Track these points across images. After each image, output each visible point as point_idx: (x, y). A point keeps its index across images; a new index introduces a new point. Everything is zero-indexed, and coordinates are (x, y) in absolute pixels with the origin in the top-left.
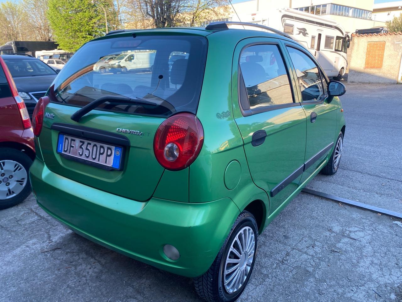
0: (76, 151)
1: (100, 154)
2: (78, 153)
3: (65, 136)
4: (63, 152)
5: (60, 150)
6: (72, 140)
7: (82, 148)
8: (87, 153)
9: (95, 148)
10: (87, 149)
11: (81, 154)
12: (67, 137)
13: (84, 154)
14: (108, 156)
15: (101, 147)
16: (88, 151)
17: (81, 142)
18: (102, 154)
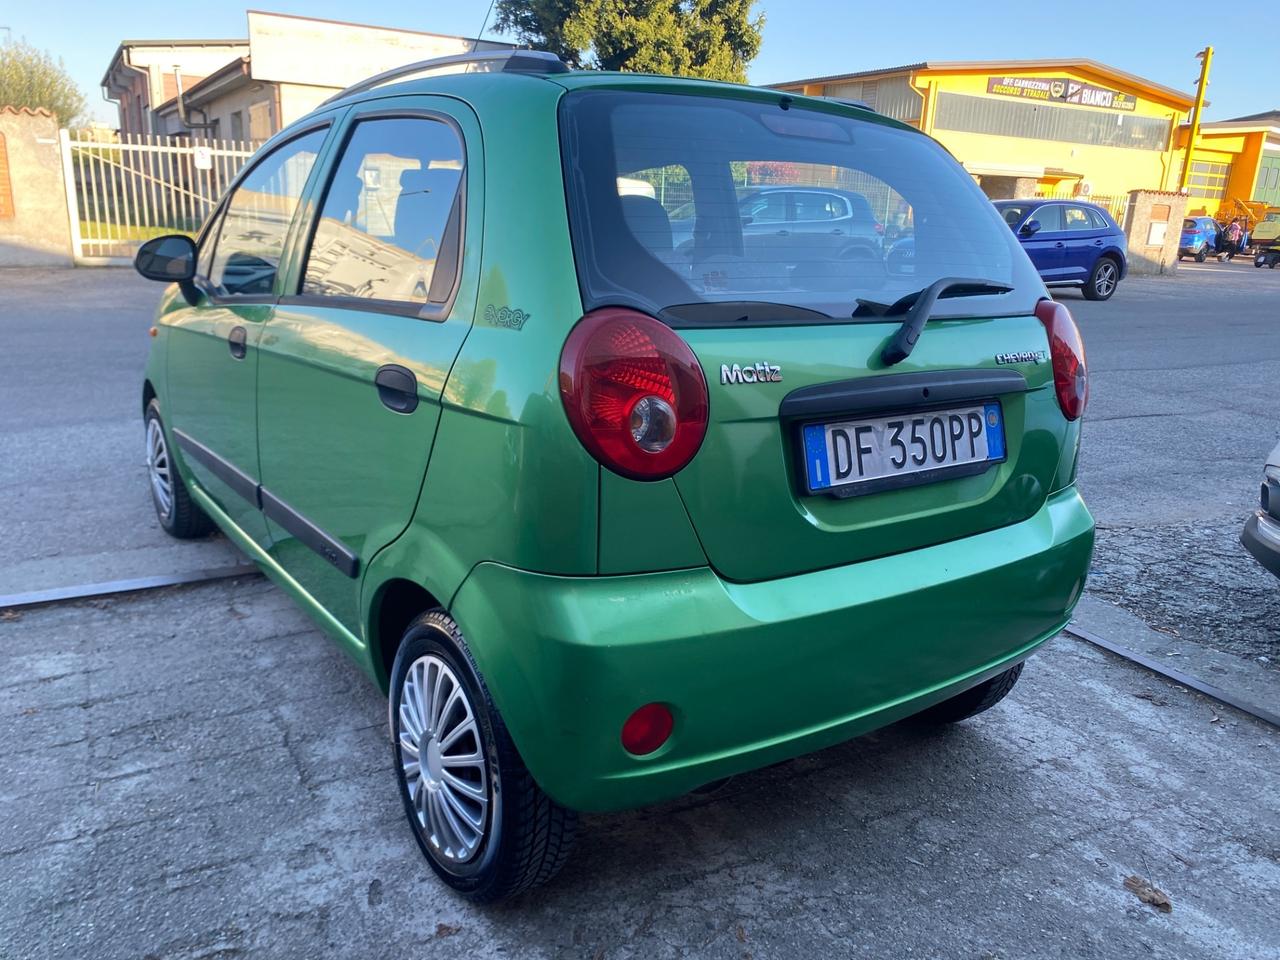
0: (882, 459)
1: (955, 438)
2: (890, 463)
3: (826, 427)
4: (834, 482)
5: (820, 479)
6: (859, 431)
7: (901, 444)
8: (915, 450)
9: (937, 427)
10: (915, 440)
11: (899, 462)
12: (838, 426)
13: (909, 460)
14: (973, 435)
15: (953, 418)
16: (919, 446)
17: (891, 426)
18: (959, 436)
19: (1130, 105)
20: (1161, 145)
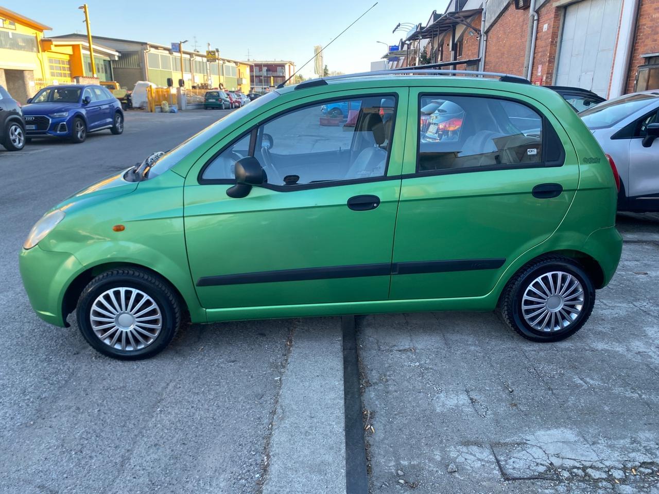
19: (13, 27)
20: (35, 49)
